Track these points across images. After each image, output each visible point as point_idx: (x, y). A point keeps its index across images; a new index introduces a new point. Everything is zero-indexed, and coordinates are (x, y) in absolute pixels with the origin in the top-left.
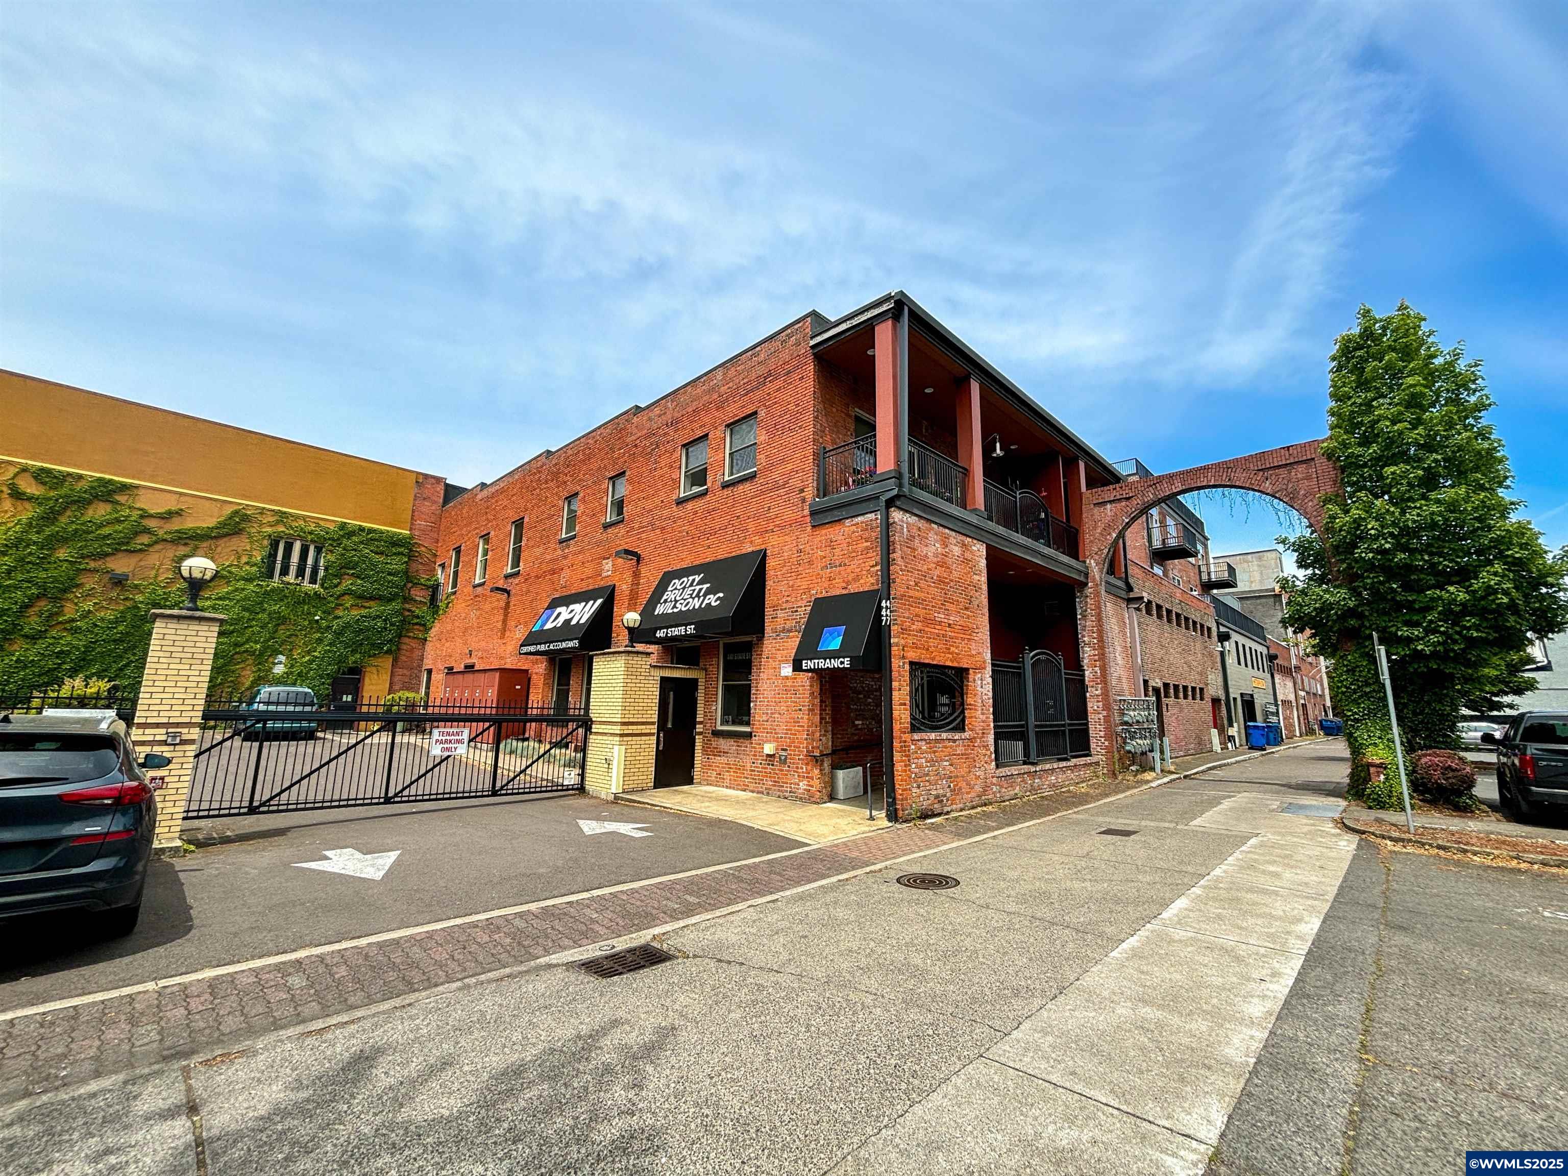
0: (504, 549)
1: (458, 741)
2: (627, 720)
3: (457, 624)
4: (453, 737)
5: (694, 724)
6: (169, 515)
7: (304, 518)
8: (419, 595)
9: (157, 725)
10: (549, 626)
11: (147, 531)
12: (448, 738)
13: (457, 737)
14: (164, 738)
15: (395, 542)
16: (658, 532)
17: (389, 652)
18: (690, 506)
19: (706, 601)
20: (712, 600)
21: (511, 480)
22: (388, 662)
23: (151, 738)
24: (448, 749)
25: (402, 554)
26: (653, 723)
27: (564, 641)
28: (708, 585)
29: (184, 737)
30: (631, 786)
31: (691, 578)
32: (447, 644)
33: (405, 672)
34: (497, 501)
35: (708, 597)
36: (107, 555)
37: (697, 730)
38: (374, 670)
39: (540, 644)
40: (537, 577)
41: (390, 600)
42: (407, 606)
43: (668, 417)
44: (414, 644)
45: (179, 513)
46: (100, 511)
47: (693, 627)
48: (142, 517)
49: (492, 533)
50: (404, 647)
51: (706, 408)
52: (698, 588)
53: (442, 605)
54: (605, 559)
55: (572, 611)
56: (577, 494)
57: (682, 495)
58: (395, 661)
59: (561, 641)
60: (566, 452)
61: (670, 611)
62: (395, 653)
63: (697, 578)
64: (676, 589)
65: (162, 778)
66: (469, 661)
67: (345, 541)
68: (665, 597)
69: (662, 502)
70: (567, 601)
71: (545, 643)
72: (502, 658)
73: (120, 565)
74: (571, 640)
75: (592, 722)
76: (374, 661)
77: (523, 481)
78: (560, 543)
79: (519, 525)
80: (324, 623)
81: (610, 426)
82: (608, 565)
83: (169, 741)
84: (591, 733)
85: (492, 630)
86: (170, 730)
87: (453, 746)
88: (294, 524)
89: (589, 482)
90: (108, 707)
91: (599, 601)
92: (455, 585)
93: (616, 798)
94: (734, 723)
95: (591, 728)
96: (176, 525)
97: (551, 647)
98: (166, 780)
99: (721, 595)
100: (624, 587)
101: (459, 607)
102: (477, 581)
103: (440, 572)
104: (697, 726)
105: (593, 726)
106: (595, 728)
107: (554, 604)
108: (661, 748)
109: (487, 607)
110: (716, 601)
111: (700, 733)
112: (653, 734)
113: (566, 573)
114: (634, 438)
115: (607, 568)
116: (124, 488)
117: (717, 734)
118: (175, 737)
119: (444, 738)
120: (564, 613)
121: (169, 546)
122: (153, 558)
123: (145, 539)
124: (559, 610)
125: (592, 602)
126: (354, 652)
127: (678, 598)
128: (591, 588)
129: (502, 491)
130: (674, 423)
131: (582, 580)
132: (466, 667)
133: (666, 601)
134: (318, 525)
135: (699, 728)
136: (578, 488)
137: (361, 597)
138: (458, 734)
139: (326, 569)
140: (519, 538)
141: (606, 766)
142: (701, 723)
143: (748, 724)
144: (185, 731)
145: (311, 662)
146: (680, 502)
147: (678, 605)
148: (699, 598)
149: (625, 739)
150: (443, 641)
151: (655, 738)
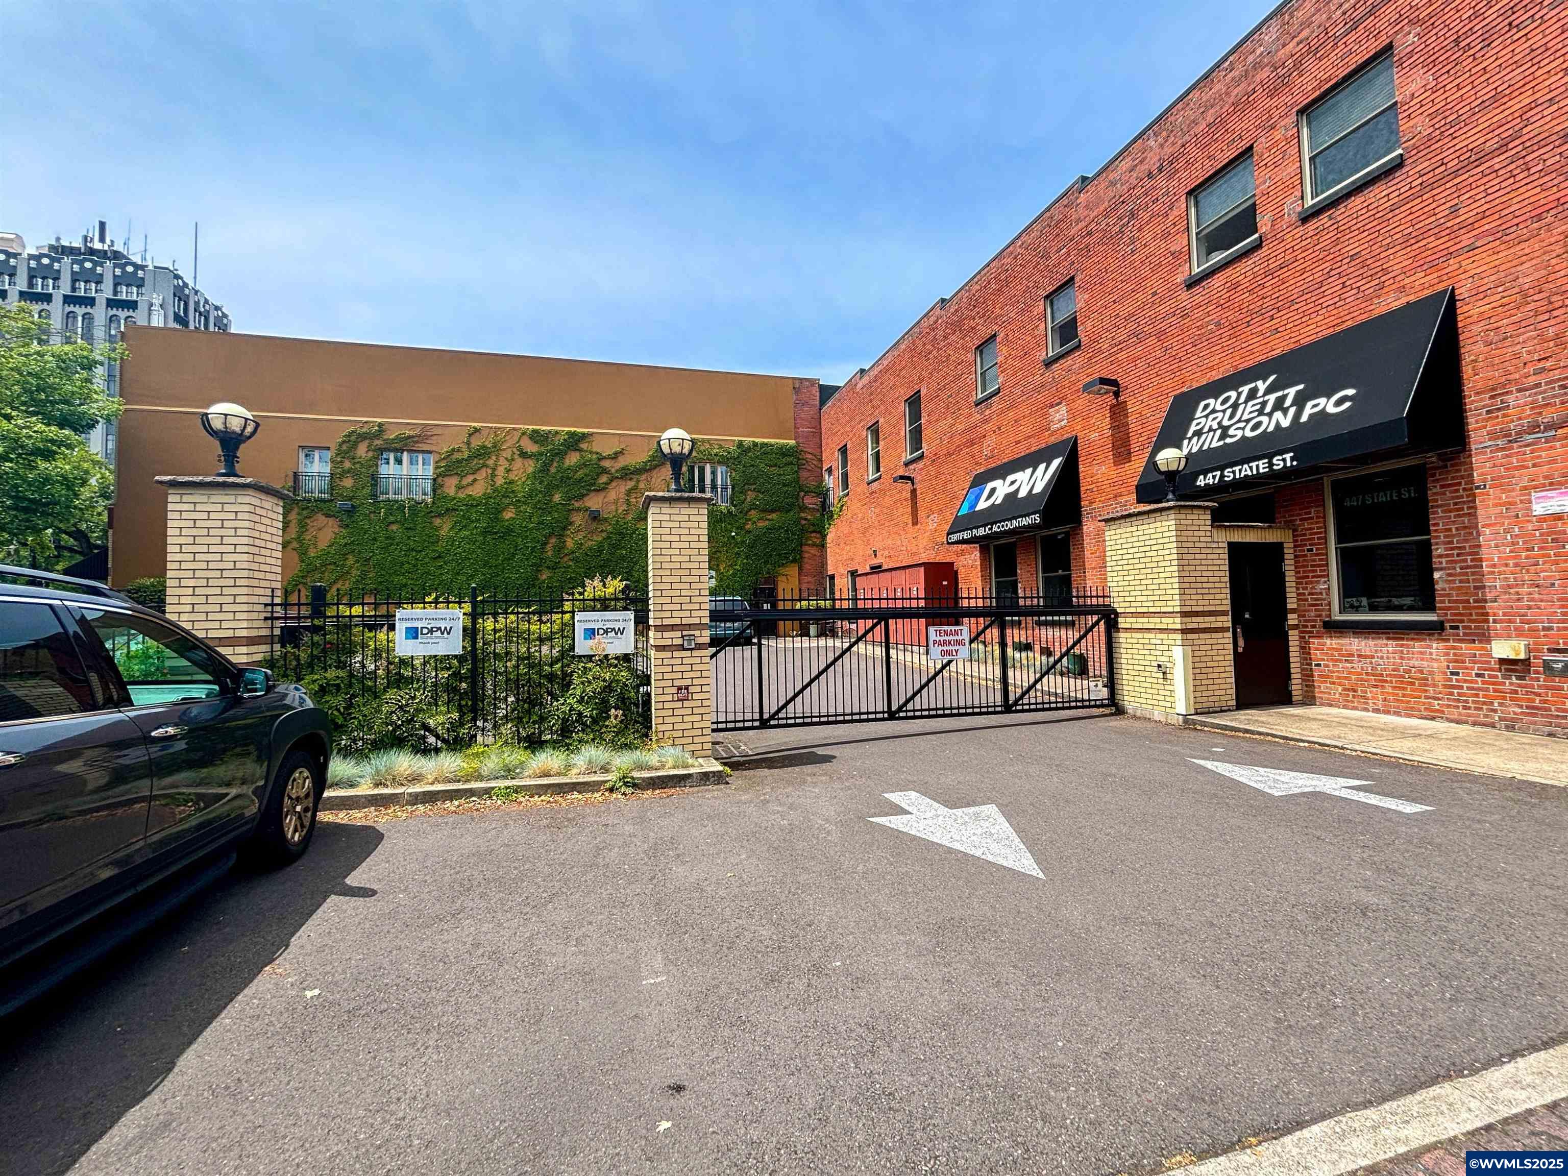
0: (898, 434)
1: (958, 643)
2: (1188, 609)
3: (854, 526)
4: (951, 638)
5: (1284, 612)
6: (615, 456)
7: (709, 440)
8: (810, 501)
9: (673, 628)
10: (982, 505)
11: (605, 471)
12: (947, 638)
13: (956, 638)
14: (679, 642)
15: (784, 452)
16: (1152, 341)
17: (794, 561)
18: (1217, 281)
19: (1308, 410)
20: (1329, 405)
21: (896, 353)
22: (793, 570)
23: (669, 642)
24: (948, 653)
25: (791, 463)
26: (1223, 613)
27: (1015, 518)
28: (1301, 387)
29: (700, 641)
30: (1205, 705)
31: (1245, 389)
32: (848, 548)
33: (810, 579)
34: (882, 384)
35: (1310, 404)
36: (583, 496)
37: (1290, 622)
38: (784, 578)
39: (977, 527)
40: (949, 454)
41: (788, 511)
42: (803, 515)
43: (1152, 162)
44: (813, 551)
45: (621, 452)
46: (573, 459)
47: (1288, 456)
48: (599, 460)
49: (881, 421)
50: (806, 555)
51: (1242, 106)
52: (1272, 398)
53: (835, 509)
54: (1052, 406)
55: (1013, 483)
56: (995, 335)
57: (1196, 270)
58: (800, 568)
59: (1010, 520)
60: (969, 291)
61: (1215, 444)
62: (798, 561)
63: (1262, 386)
64: (1214, 411)
65: (687, 688)
66: (875, 562)
67: (744, 459)
68: (1193, 428)
69: (1154, 294)
70: (1002, 472)
71: (984, 526)
72: (914, 554)
73: (594, 502)
74: (1028, 515)
75: (1117, 614)
76: (782, 570)
77: (912, 349)
78: (977, 405)
79: (914, 402)
80: (739, 539)
81: (1037, 227)
82: (1059, 416)
83: (686, 645)
84: (1118, 630)
85: (897, 525)
86: (685, 633)
87: (953, 648)
88: (702, 448)
89: (1012, 315)
90: (625, 609)
91: (1056, 463)
92: (846, 486)
93: (1186, 721)
94: (1373, 608)
95: (1117, 623)
96: (622, 462)
97: (995, 529)
98: (691, 689)
99: (1351, 392)
100: (1094, 435)
101: (854, 507)
102: (871, 478)
103: (827, 477)
104: (1290, 616)
105: (1120, 620)
106: (1122, 622)
107: (980, 480)
108: (1240, 650)
109: (887, 501)
110: (1338, 403)
111: (1295, 627)
112: (1223, 630)
113: (991, 442)
114: (1083, 224)
115: (1058, 416)
116: (584, 436)
117: (1333, 628)
118: (690, 640)
119: (942, 639)
120: (1001, 488)
121: (620, 482)
122: (612, 495)
123: (604, 479)
124: (990, 485)
125: (1042, 467)
126: (766, 563)
127: (1226, 423)
128: (1033, 449)
129: (886, 370)
130: (1169, 167)
131: (1018, 442)
132: (872, 568)
133: (1198, 433)
134: (721, 447)
135: (1292, 619)
136: (995, 328)
137: (764, 511)
138: (956, 633)
139: (733, 488)
140: (915, 416)
141: (1161, 675)
142: (1293, 611)
143: (1429, 606)
144: (697, 633)
145: (734, 575)
146: (1192, 283)
147: (1231, 432)
148: (1285, 411)
149: (1190, 636)
150: (842, 545)
151: (1230, 634)
